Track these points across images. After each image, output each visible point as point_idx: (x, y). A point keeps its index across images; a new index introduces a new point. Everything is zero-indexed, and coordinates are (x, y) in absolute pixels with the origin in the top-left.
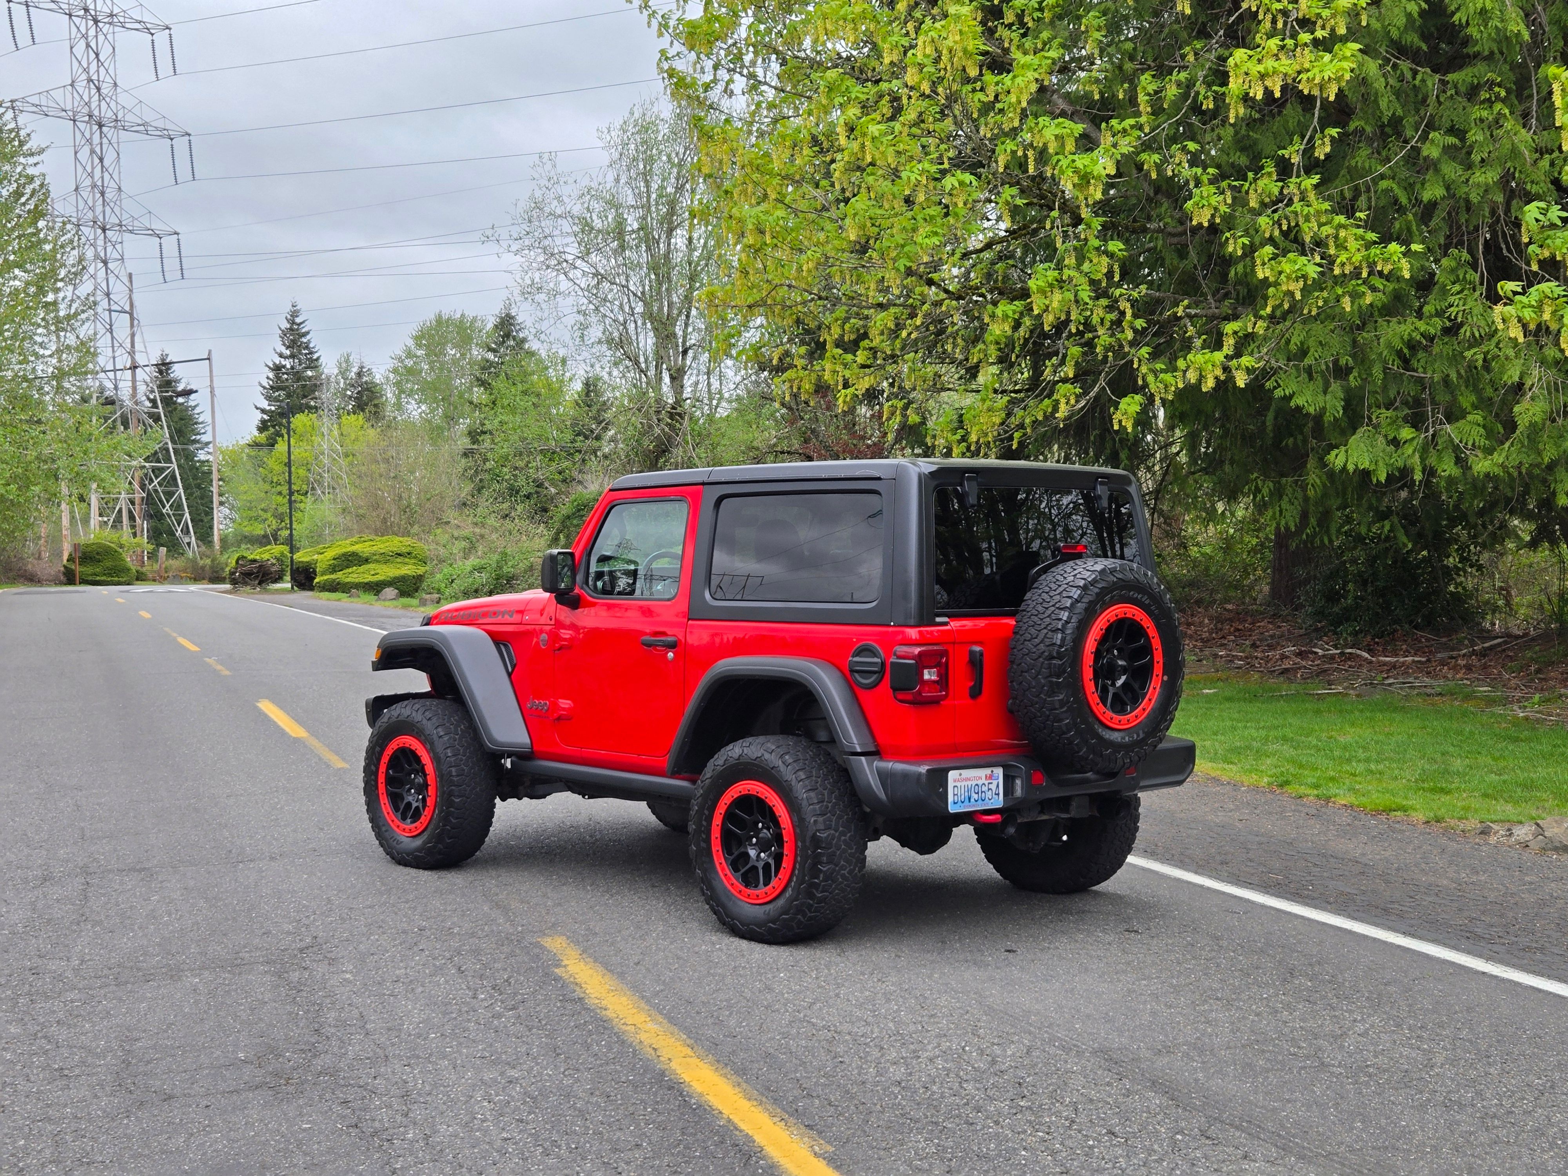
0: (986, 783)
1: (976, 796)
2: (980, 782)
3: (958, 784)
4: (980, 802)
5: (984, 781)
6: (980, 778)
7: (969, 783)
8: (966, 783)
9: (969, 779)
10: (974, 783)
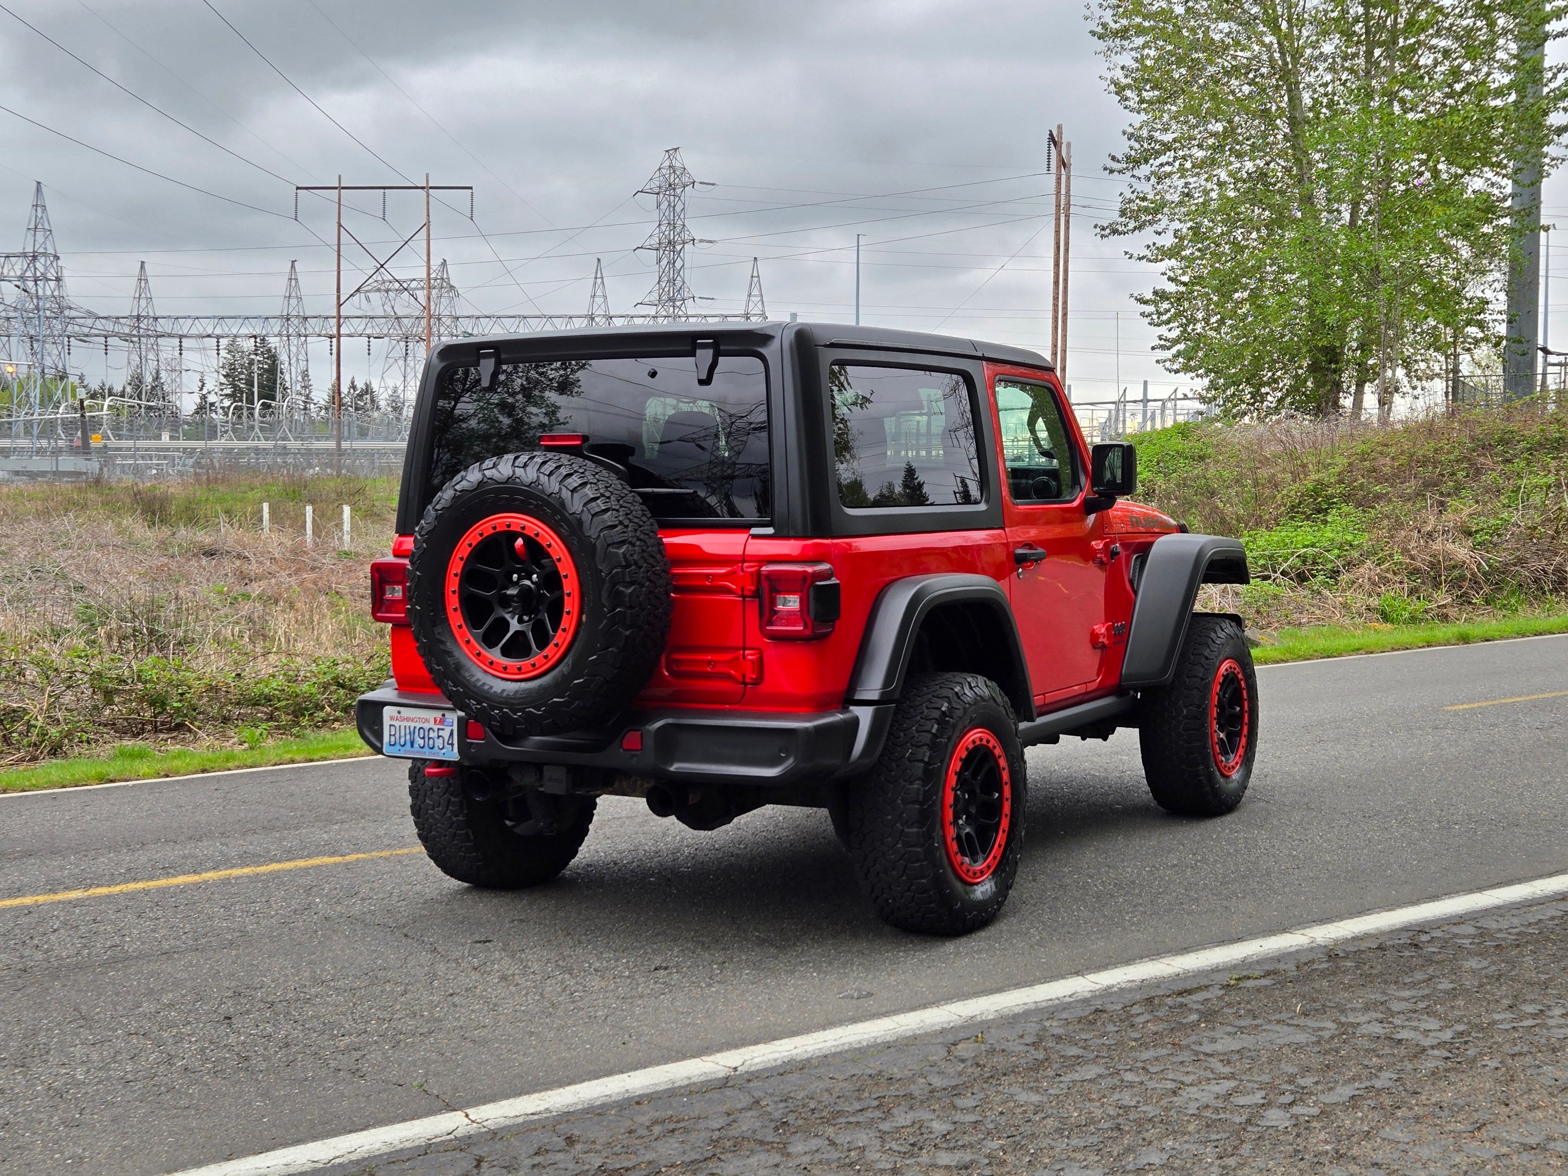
0: (436, 727)
1: (421, 742)
2: (427, 726)
3: (397, 724)
4: (426, 749)
5: (431, 724)
6: (427, 721)
7: (412, 725)
8: (408, 724)
9: (408, 719)
10: (418, 725)
